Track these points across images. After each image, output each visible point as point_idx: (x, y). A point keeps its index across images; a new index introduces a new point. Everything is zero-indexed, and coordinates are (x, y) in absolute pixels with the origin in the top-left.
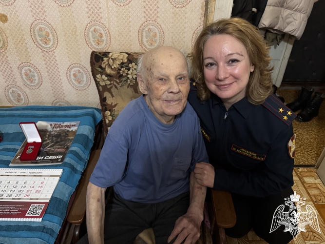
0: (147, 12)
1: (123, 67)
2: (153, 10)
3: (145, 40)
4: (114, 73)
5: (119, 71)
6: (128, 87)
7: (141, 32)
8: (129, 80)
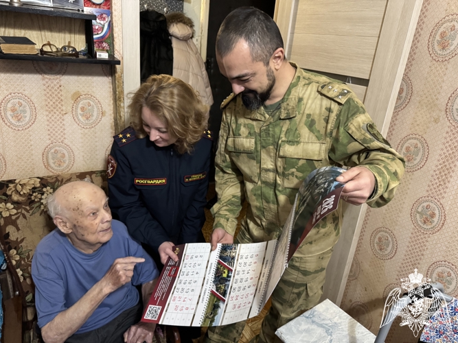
0: (52, 135)
1: (35, 192)
2: (59, 132)
3: (51, 161)
4: (23, 199)
5: (29, 197)
6: (41, 214)
7: (45, 154)
8: (42, 206)
